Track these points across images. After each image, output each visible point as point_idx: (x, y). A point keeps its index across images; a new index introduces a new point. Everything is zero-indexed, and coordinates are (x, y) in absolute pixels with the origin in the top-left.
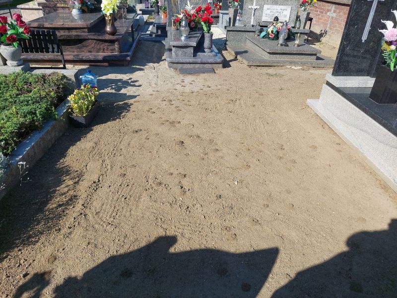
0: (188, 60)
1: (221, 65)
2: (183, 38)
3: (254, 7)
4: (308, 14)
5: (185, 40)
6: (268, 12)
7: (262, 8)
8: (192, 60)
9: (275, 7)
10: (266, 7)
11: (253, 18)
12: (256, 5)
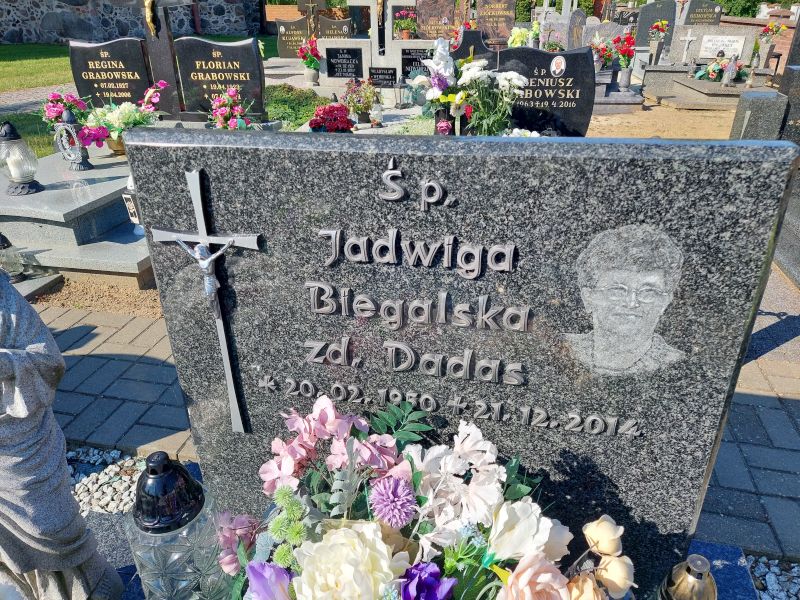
0: (598, 100)
1: (641, 107)
3: (689, 38)
4: (772, 47)
6: (710, 45)
7: (700, 39)
8: (603, 100)
9: (720, 38)
10: (706, 38)
11: (685, 53)
12: (692, 36)
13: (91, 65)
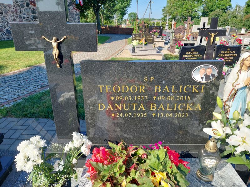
13: (187, 53)
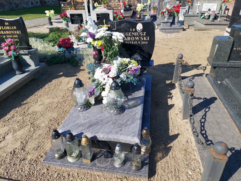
0: (168, 28)
1: (182, 30)
2: (166, 19)
5: (167, 20)
7: (202, 5)
8: (170, 28)
9: (209, 4)
10: (204, 4)
11: (197, 10)
12: (200, 4)
